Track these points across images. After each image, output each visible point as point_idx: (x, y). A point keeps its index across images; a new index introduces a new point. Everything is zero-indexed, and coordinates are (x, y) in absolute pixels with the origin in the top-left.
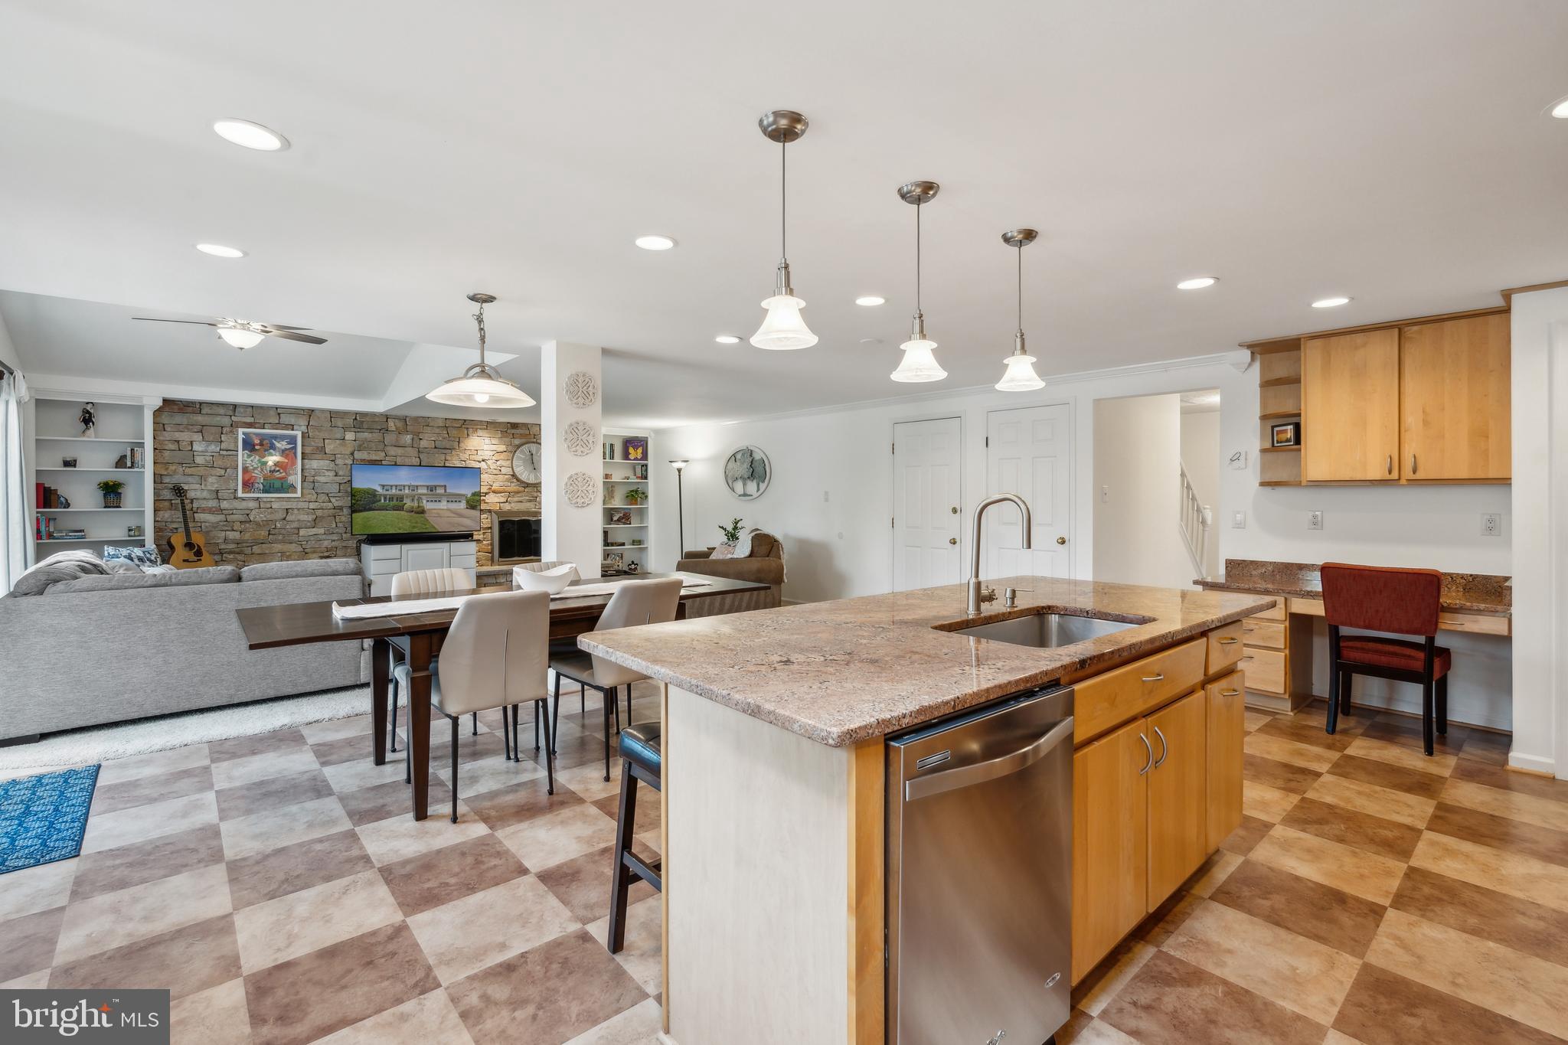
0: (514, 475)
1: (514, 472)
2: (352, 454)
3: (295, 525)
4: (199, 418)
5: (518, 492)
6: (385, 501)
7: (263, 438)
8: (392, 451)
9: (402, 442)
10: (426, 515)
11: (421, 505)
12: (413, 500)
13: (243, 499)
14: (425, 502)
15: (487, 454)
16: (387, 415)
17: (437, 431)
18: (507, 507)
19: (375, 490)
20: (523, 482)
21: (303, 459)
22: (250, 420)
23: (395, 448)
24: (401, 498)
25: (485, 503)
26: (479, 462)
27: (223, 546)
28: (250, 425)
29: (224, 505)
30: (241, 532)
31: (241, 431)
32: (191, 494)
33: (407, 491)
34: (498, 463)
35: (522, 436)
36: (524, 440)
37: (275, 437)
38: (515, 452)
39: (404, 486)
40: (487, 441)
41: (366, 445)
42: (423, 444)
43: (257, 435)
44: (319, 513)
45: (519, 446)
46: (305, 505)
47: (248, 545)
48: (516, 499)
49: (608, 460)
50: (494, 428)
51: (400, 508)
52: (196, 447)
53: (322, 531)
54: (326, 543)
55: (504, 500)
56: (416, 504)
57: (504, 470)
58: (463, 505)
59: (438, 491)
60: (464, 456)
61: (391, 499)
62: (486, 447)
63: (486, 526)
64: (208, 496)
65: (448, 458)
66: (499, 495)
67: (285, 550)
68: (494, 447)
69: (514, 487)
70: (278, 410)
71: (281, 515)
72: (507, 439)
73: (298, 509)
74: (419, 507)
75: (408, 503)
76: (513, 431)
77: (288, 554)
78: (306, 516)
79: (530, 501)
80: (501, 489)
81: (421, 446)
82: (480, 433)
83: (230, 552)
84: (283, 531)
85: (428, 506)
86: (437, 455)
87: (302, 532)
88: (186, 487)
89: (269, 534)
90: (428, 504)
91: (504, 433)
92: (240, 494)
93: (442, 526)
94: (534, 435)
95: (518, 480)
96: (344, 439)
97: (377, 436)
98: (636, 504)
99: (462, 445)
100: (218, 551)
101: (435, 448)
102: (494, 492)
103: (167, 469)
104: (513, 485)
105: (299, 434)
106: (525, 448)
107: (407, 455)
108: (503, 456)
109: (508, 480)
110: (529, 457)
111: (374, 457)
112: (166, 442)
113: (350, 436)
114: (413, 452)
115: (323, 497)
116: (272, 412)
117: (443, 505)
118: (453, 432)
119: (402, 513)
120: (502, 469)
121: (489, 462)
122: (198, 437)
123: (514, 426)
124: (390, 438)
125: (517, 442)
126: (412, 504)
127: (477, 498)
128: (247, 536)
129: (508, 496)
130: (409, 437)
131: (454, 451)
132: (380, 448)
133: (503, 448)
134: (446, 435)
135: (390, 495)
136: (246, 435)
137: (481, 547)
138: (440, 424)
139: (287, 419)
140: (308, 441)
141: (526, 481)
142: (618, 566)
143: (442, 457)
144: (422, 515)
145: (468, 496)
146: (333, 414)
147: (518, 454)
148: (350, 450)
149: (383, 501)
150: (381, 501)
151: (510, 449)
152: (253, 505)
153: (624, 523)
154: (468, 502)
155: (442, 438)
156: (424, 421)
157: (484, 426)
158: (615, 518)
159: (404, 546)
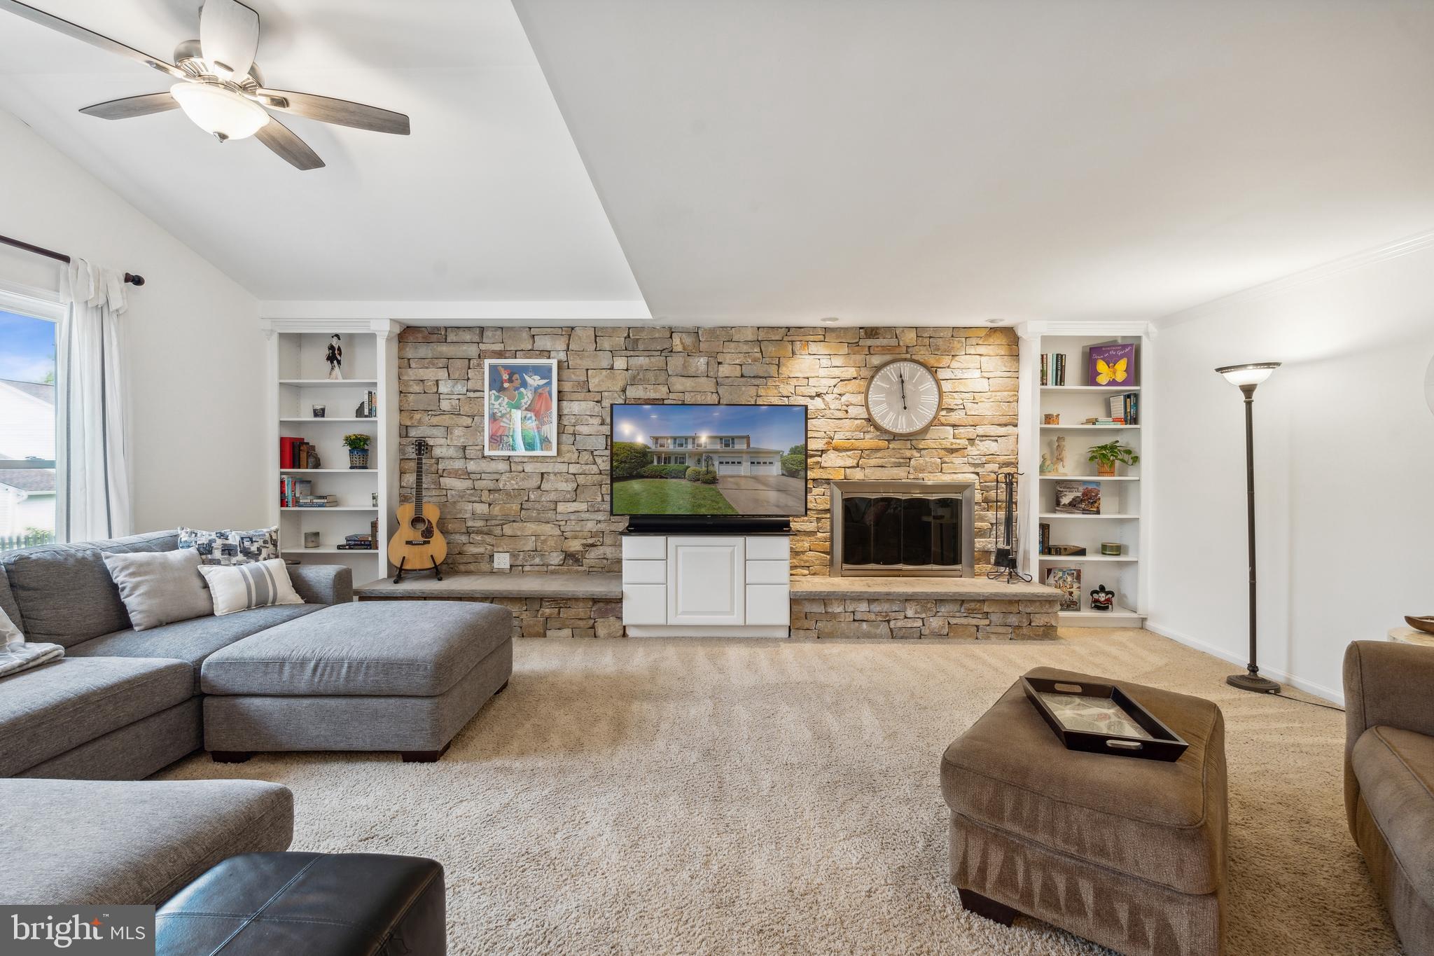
0: (870, 420)
1: (869, 413)
2: (624, 391)
3: (553, 496)
4: (444, 349)
5: (878, 450)
6: (659, 462)
7: (513, 371)
8: (679, 384)
9: (692, 371)
10: (719, 486)
11: (711, 468)
12: (699, 461)
13: (492, 458)
14: (716, 463)
15: (823, 385)
16: (670, 328)
17: (745, 348)
18: (858, 475)
19: (645, 447)
20: (886, 432)
21: (559, 400)
22: (498, 347)
23: (684, 379)
24: (681, 459)
25: (821, 467)
26: (812, 397)
27: (470, 524)
28: (500, 354)
29: (472, 466)
30: (490, 505)
31: (487, 362)
32: (437, 452)
33: (689, 448)
34: (844, 399)
35: (885, 349)
36: (888, 358)
37: (525, 369)
38: (873, 377)
39: (686, 439)
40: (825, 362)
41: (641, 376)
42: (724, 370)
43: (506, 367)
44: (581, 479)
45: (878, 369)
46: (563, 468)
47: (497, 522)
48: (873, 462)
49: (1051, 386)
50: (838, 337)
51: (680, 475)
52: (442, 389)
53: (584, 507)
54: (590, 526)
55: (854, 463)
56: (704, 469)
57: (853, 411)
58: (777, 469)
59: (737, 447)
60: (786, 389)
61: (668, 460)
62: (822, 372)
63: (822, 507)
64: (455, 455)
65: (762, 392)
66: (844, 454)
67: (539, 532)
68: (836, 372)
69: (870, 440)
70: (532, 330)
71: (535, 482)
72: (859, 358)
73: (555, 474)
74: (708, 472)
75: (692, 466)
76: (869, 342)
77: (542, 538)
78: (565, 484)
79: (899, 465)
80: (847, 444)
81: (720, 374)
82: (813, 348)
83: (479, 532)
84: (538, 506)
85: (722, 471)
86: (743, 388)
87: (561, 507)
88: (431, 442)
89: (521, 509)
90: (722, 467)
91: (854, 346)
92: (487, 453)
93: (743, 505)
94: (907, 347)
95: (877, 427)
96: (612, 368)
97: (658, 361)
98: (1112, 473)
99: (783, 370)
100: (464, 530)
101: (742, 376)
102: (836, 449)
103: (412, 418)
104: (868, 436)
105: (554, 363)
106: (891, 371)
107: (699, 389)
108: (853, 386)
109: (859, 429)
110: (897, 387)
111: (653, 395)
112: (411, 383)
113: (620, 363)
114: (708, 385)
115: (586, 457)
116: (525, 335)
117: (745, 469)
118: (771, 349)
119: (685, 482)
120: (850, 409)
121: (828, 398)
122: (443, 374)
123: (872, 332)
124: (675, 363)
125: (876, 360)
126: (698, 469)
127: (800, 457)
128: (496, 510)
129: (861, 457)
130: (703, 360)
131: (770, 380)
132: (662, 378)
133: (852, 372)
134: (759, 355)
135: (666, 453)
136: (493, 369)
137: (807, 545)
138: (750, 338)
139: (543, 343)
140: (566, 373)
141: (890, 429)
142: (1071, 593)
143: (753, 391)
144: (712, 486)
145: (786, 454)
146: (598, 332)
147: (877, 381)
148: (619, 385)
149: (655, 463)
150: (652, 462)
151: (865, 373)
152: (502, 466)
153: (1085, 511)
154: (784, 464)
155: (755, 360)
156: (725, 334)
157: (821, 338)
158: (1066, 500)
159: (671, 539)
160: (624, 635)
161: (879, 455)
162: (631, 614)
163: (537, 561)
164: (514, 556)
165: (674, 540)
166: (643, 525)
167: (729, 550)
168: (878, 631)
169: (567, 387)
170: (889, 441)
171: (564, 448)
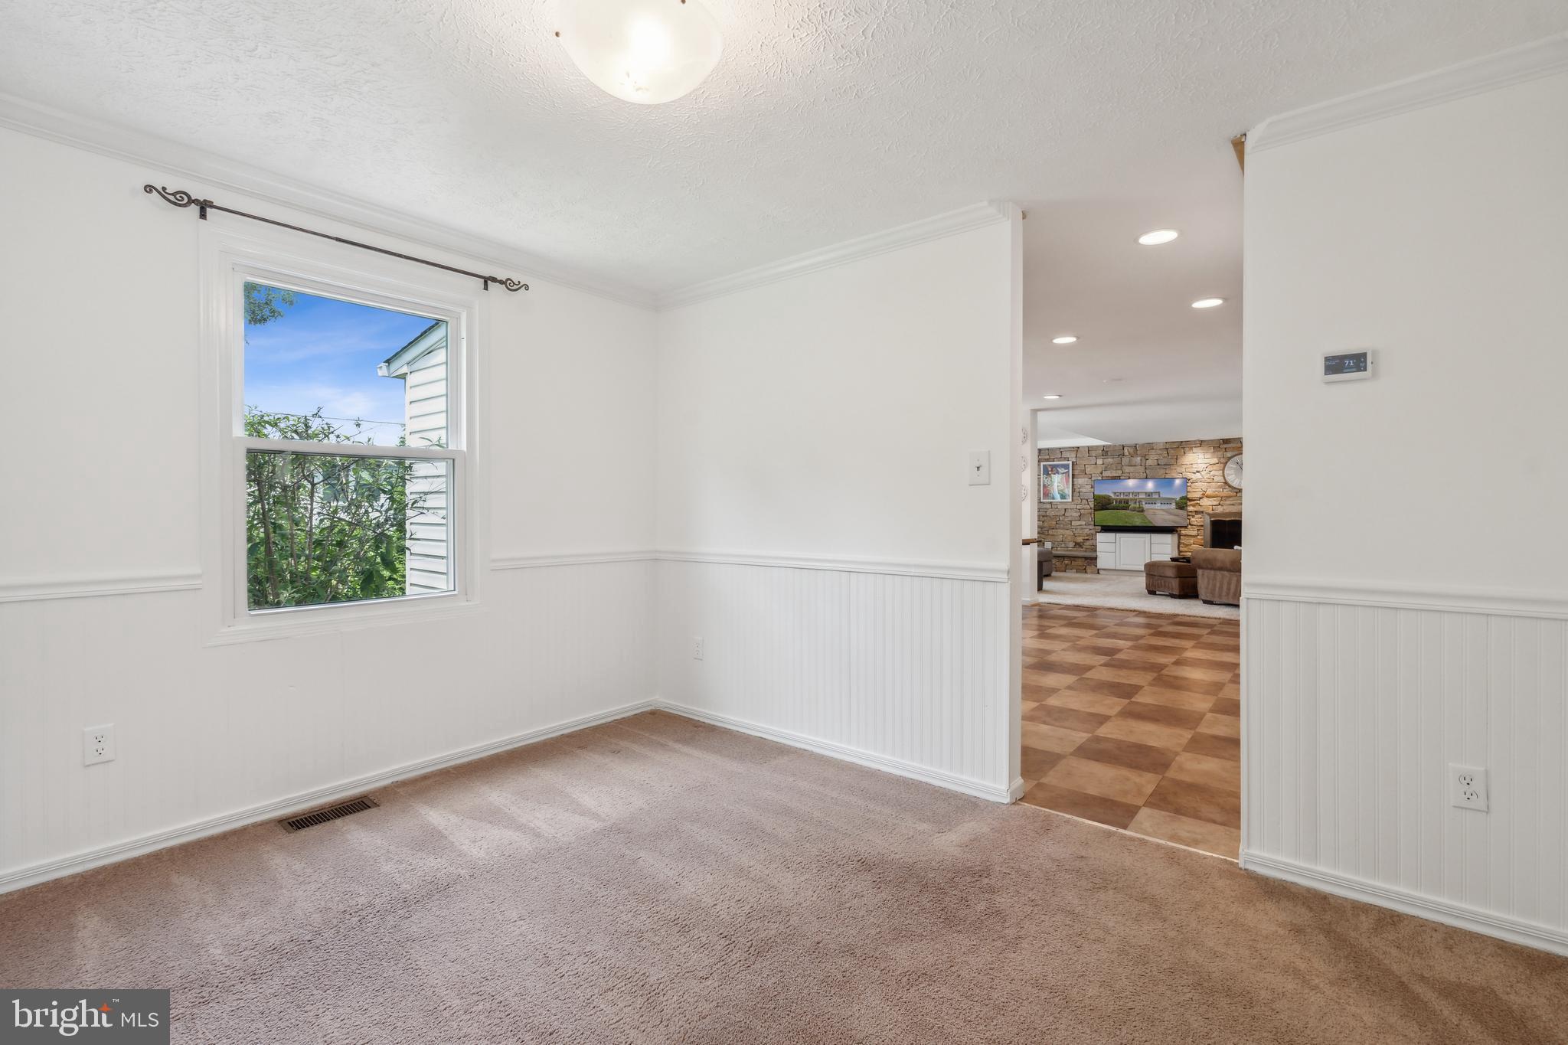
0: (1226, 483)
1: (1225, 479)
2: (1102, 473)
3: (1070, 519)
5: (1230, 497)
6: (1118, 503)
7: (1053, 467)
8: (1127, 469)
9: (1133, 463)
10: (1145, 513)
11: (1141, 506)
13: (1044, 503)
14: (1144, 504)
15: (1201, 467)
16: (1123, 445)
17: (1160, 452)
18: (1220, 509)
19: (1109, 496)
20: (1235, 488)
21: (1073, 478)
22: (1047, 457)
23: (1129, 467)
24: (1127, 502)
25: (1197, 505)
26: (1195, 473)
28: (1047, 460)
30: (1043, 522)
31: (1042, 463)
33: (1131, 496)
34: (1212, 473)
35: (1234, 449)
36: (1232, 452)
37: (1058, 466)
38: (1226, 463)
40: (1201, 456)
41: (1110, 466)
42: (1149, 462)
43: (1050, 465)
44: (1082, 511)
45: (1230, 458)
46: (1075, 506)
47: (1046, 529)
48: (1228, 502)
50: (1208, 445)
51: (1126, 508)
53: (1084, 523)
54: (1086, 531)
55: (1217, 503)
57: (1216, 479)
58: (1173, 506)
59: (1155, 496)
60: (1181, 470)
62: (1200, 461)
63: (1199, 524)
65: (1172, 471)
66: (1212, 499)
67: (1064, 534)
68: (1207, 461)
69: (1227, 492)
70: (1061, 450)
71: (1061, 513)
72: (1220, 454)
73: (1071, 509)
74: (1138, 507)
76: (1225, 446)
77: (1065, 537)
78: (1075, 515)
80: (1213, 494)
81: (1147, 464)
82: (1195, 450)
84: (1063, 522)
85: (1146, 507)
86: (1160, 470)
87: (1073, 523)
89: (1056, 524)
91: (1217, 448)
92: (1042, 500)
93: (1157, 522)
94: (1239, 447)
95: (1230, 486)
96: (1096, 464)
97: (1117, 459)
99: (1179, 461)
101: (1158, 465)
102: (1207, 497)
104: (1224, 490)
105: (1070, 463)
106: (1233, 459)
107: (1137, 470)
108: (1215, 467)
109: (1219, 487)
110: (1235, 466)
111: (1115, 474)
113: (1100, 461)
114: (1142, 469)
115: (1084, 502)
116: (1058, 451)
117: (1158, 506)
118: (1172, 452)
119: (1128, 511)
120: (1215, 477)
121: (1203, 473)
123: (1226, 441)
124: (1125, 460)
125: (1229, 454)
126: (1133, 505)
127: (1184, 501)
128: (1046, 524)
129: (1221, 500)
130: (1139, 459)
131: (1172, 467)
132: (1119, 468)
133: (1215, 460)
134: (1166, 455)
137: (1192, 542)
138: (1162, 447)
139: (1065, 455)
140: (1076, 467)
141: (1237, 487)
143: (1163, 471)
144: (1141, 514)
145: (1178, 500)
146: (1090, 449)
147: (1229, 464)
148: (1100, 470)
150: (1113, 504)
151: (1223, 460)
152: (1049, 506)
154: (1176, 504)
155: (1164, 457)
156: (1150, 447)
157: (1199, 445)
159: (1117, 534)
160: (1098, 573)
161: (1231, 499)
162: (1100, 564)
163: (1064, 545)
164: (1053, 543)
165: (1119, 535)
166: (1106, 529)
167: (1143, 539)
169: (1076, 472)
170: (1237, 493)
171: (1075, 498)
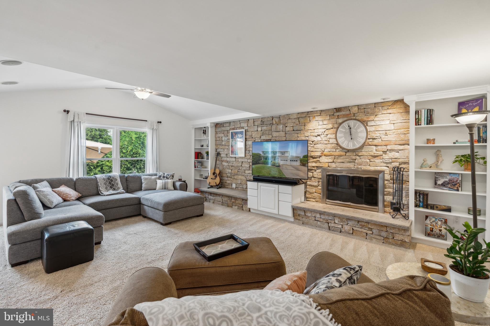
0: (337, 144)
1: (337, 142)
3: (244, 168)
4: (223, 129)
5: (341, 156)
6: (264, 159)
7: (236, 133)
8: (275, 134)
9: (278, 130)
10: (281, 168)
12: (275, 159)
13: (232, 157)
15: (320, 131)
16: (272, 117)
17: (294, 121)
18: (333, 166)
19: (260, 154)
20: (343, 149)
21: (245, 141)
22: (233, 127)
23: (276, 133)
25: (320, 162)
26: (316, 136)
27: (228, 175)
28: (234, 129)
29: (228, 159)
30: (232, 170)
31: (231, 131)
32: (222, 155)
33: (272, 155)
34: (328, 136)
35: (344, 116)
36: (345, 119)
37: (238, 132)
38: (338, 127)
40: (321, 123)
41: (265, 133)
42: (288, 129)
43: (234, 132)
44: (251, 164)
45: (341, 124)
46: (246, 160)
47: (233, 175)
48: (339, 160)
49: (423, 124)
50: (325, 113)
52: (223, 139)
53: (251, 172)
55: (331, 160)
57: (331, 141)
58: (298, 163)
59: (286, 155)
60: (307, 134)
61: (266, 159)
62: (320, 127)
63: (319, 177)
64: (225, 156)
65: (299, 135)
66: (328, 157)
67: (241, 179)
68: (325, 126)
69: (338, 152)
70: (240, 121)
71: (240, 164)
72: (334, 120)
73: (245, 162)
74: (277, 163)
76: (338, 114)
77: (242, 180)
78: (247, 165)
79: (350, 162)
80: (329, 153)
81: (287, 130)
82: (317, 118)
83: (229, 177)
84: (241, 171)
86: (293, 135)
87: (246, 172)
88: (221, 153)
89: (238, 172)
91: (332, 116)
92: (230, 156)
93: (288, 175)
94: (354, 114)
95: (341, 147)
96: (257, 131)
97: (269, 127)
99: (306, 127)
100: (226, 176)
101: (293, 130)
102: (325, 155)
103: (217, 147)
104: (337, 150)
105: (244, 130)
106: (345, 125)
107: (280, 136)
108: (330, 132)
109: (334, 148)
110: (348, 131)
111: (268, 138)
112: (217, 138)
113: (260, 129)
114: (283, 134)
116: (239, 123)
117: (288, 162)
118: (302, 120)
120: (330, 140)
121: (322, 136)
122: (223, 135)
123: (338, 110)
124: (274, 127)
125: (340, 121)
126: (274, 162)
127: (306, 159)
128: (233, 172)
129: (335, 159)
130: (281, 126)
131: (302, 131)
132: (270, 133)
133: (330, 126)
134: (298, 123)
135: (266, 157)
136: (232, 133)
137: (314, 190)
138: (295, 117)
139: (243, 125)
140: (247, 133)
141: (346, 148)
142: (440, 230)
143: (296, 135)
144: (278, 168)
145: (301, 158)
146: (255, 120)
147: (340, 129)
148: (260, 135)
149: (263, 160)
150: (262, 159)
151: (336, 126)
152: (234, 159)
153: (450, 189)
154: (301, 161)
155: (297, 125)
156: (288, 116)
157: (319, 114)
158: (440, 182)
159: (259, 183)
160: (250, 211)
161: (342, 158)
162: (250, 204)
163: (241, 186)
164: (236, 185)
165: (260, 184)
166: (257, 179)
167: (274, 189)
168: (324, 226)
169: (247, 137)
170: (346, 152)
171: (247, 155)
